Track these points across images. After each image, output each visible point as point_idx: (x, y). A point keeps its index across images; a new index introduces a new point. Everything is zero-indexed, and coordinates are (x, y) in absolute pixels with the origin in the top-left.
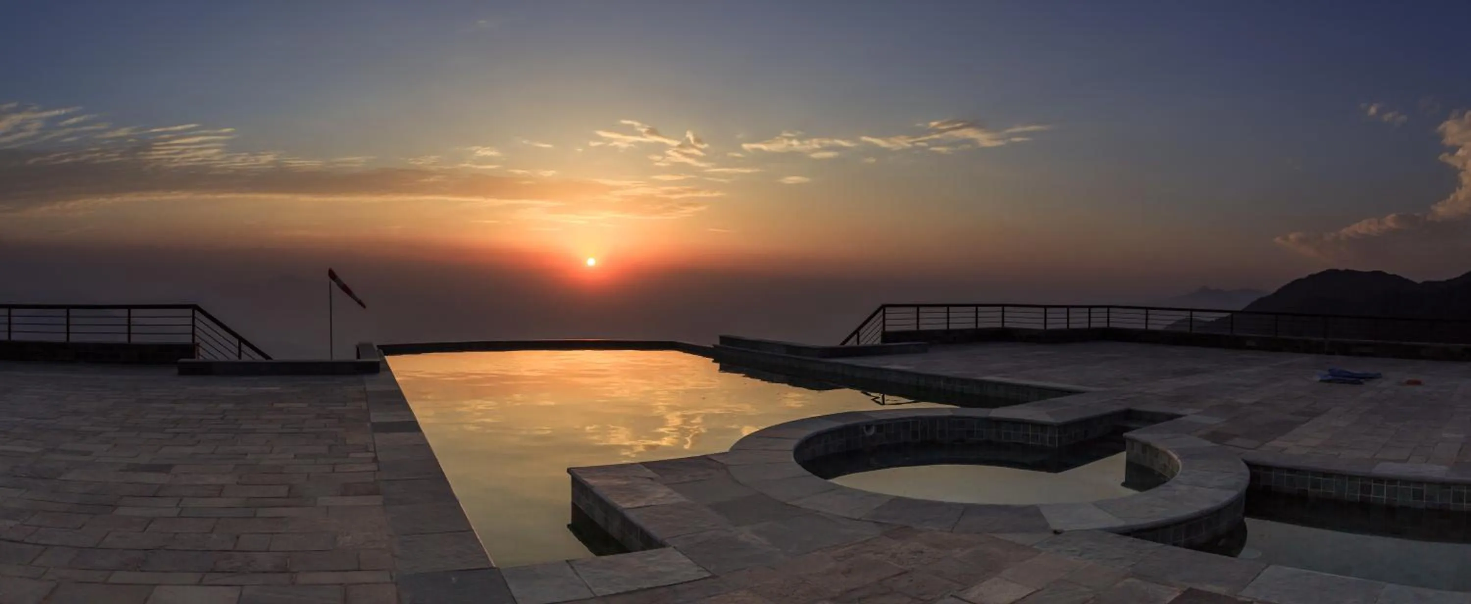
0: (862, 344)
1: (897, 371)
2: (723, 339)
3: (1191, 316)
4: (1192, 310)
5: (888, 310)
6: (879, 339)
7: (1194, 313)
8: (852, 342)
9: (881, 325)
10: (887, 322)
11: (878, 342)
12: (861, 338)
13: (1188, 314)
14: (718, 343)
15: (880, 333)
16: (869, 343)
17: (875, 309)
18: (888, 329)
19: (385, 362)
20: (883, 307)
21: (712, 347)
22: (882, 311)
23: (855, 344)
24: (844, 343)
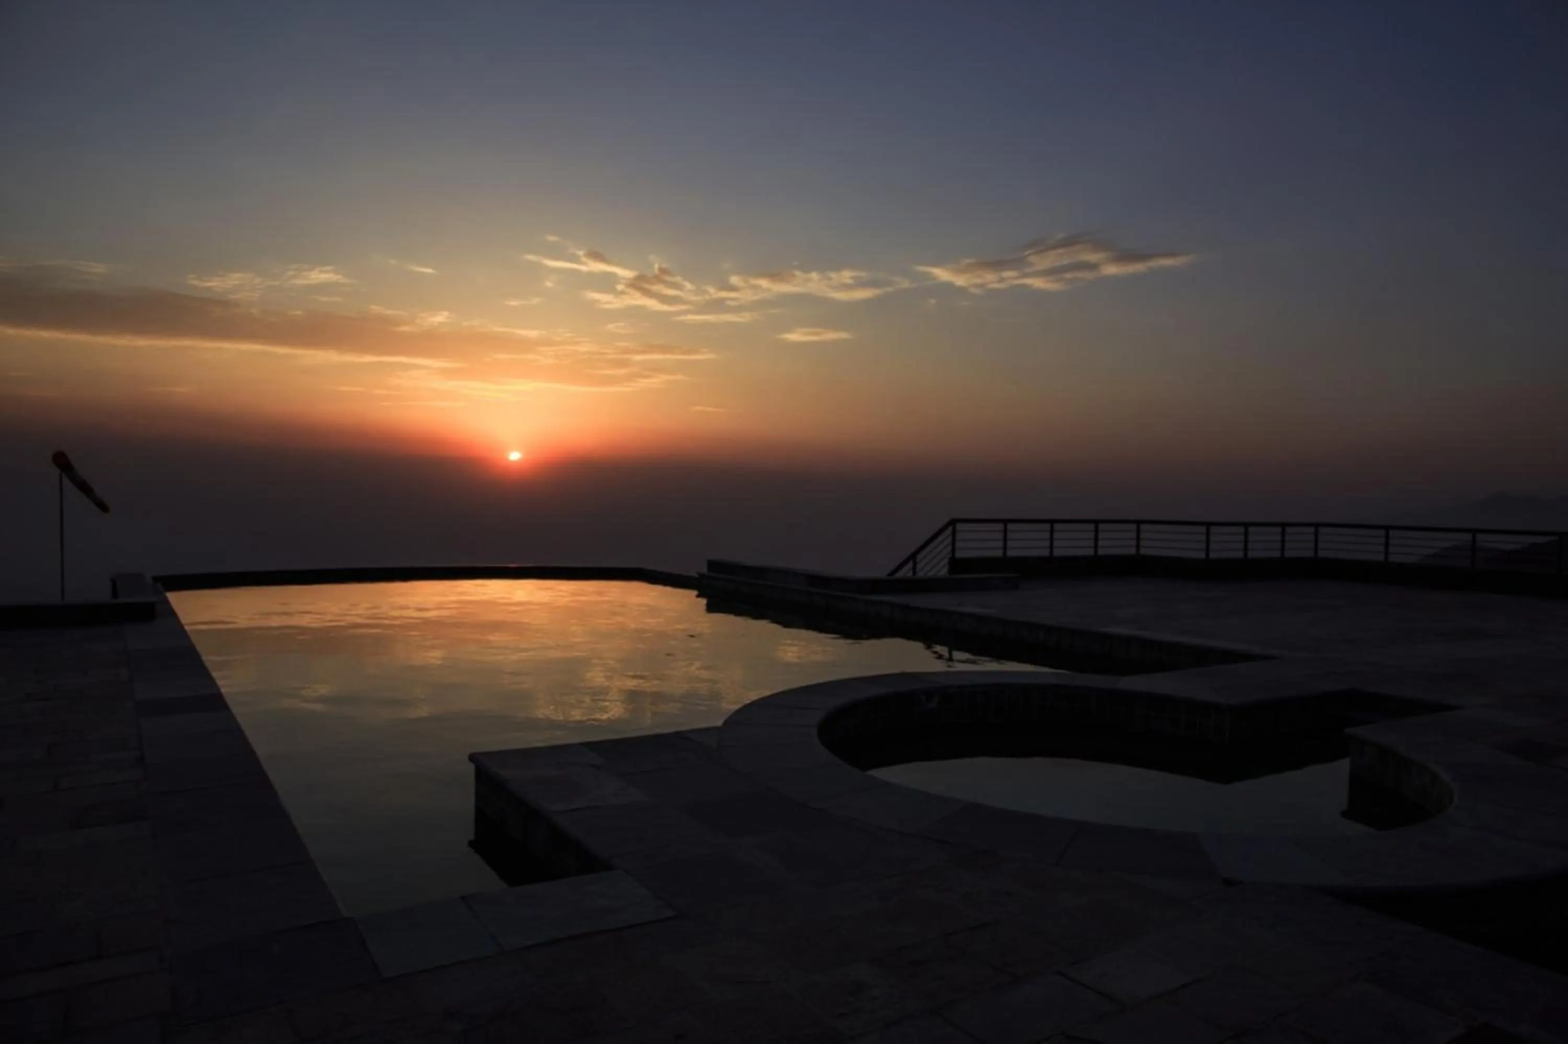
0: (920, 574)
1: (970, 615)
2: (712, 565)
3: (1474, 540)
4: (1474, 532)
5: (959, 526)
6: (945, 570)
7: (1480, 537)
8: (906, 572)
9: (950, 548)
10: (958, 545)
11: (943, 572)
12: (919, 566)
13: (1468, 537)
14: (704, 570)
15: (946, 561)
16: (930, 574)
17: (940, 525)
18: (959, 554)
19: (167, 602)
20: (953, 522)
21: (696, 575)
22: (950, 529)
23: (910, 574)
24: (893, 573)
